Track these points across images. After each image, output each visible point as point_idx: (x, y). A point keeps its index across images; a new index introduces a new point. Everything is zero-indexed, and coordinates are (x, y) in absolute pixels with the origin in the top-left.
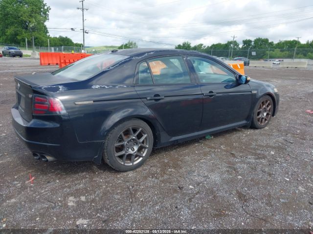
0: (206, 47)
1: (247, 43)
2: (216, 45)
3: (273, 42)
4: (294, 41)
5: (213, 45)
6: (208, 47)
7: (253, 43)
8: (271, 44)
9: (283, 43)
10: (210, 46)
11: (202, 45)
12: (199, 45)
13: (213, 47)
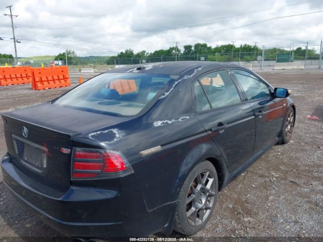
0: (149, 54)
1: (188, 48)
2: (159, 51)
3: (211, 47)
4: (229, 45)
5: (156, 52)
6: (151, 53)
7: (193, 48)
8: (210, 48)
9: (220, 48)
10: (153, 52)
11: (144, 52)
12: (142, 52)
13: (156, 54)
